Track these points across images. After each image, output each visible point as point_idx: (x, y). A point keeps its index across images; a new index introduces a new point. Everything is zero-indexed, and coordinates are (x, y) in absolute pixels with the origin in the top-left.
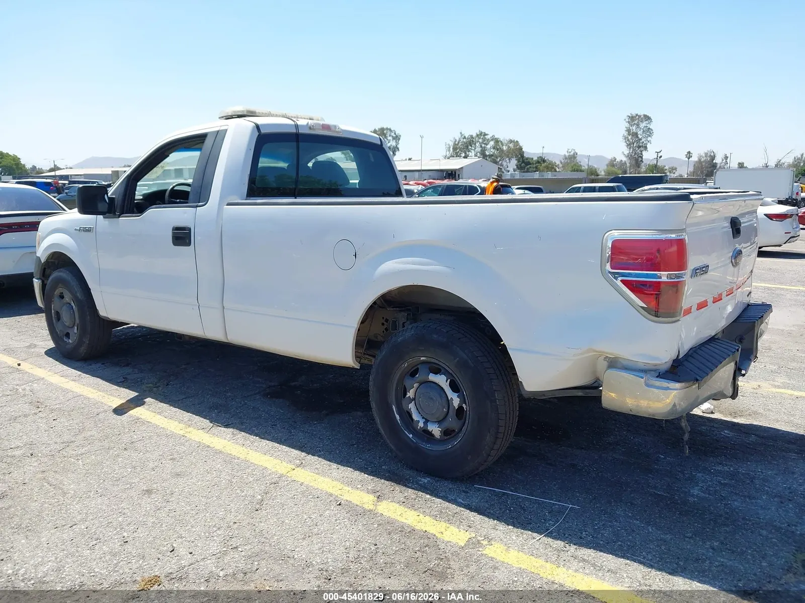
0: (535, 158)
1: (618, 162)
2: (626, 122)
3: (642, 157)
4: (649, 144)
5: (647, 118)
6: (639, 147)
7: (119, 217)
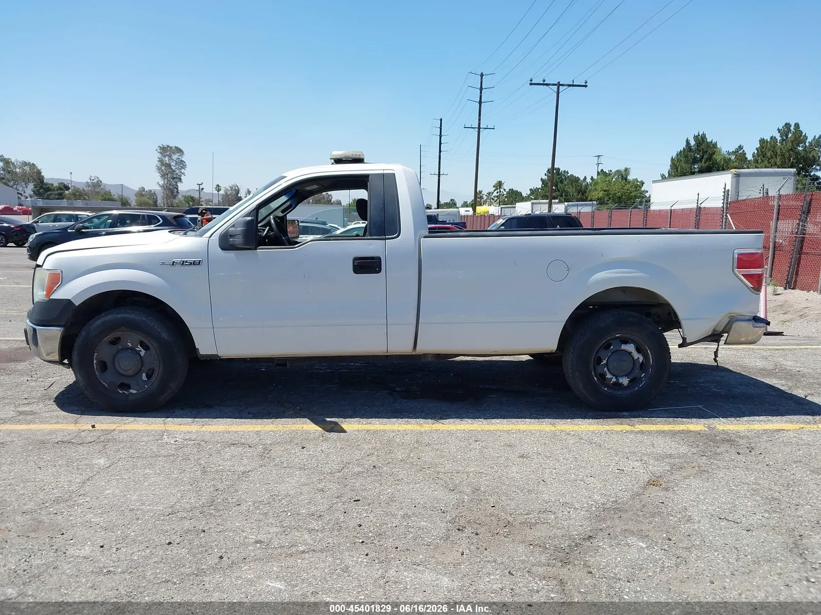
0: (56, 184)
1: (146, 192)
2: (158, 152)
3: (177, 189)
4: (183, 176)
5: (179, 151)
6: (174, 178)
7: (256, 249)
